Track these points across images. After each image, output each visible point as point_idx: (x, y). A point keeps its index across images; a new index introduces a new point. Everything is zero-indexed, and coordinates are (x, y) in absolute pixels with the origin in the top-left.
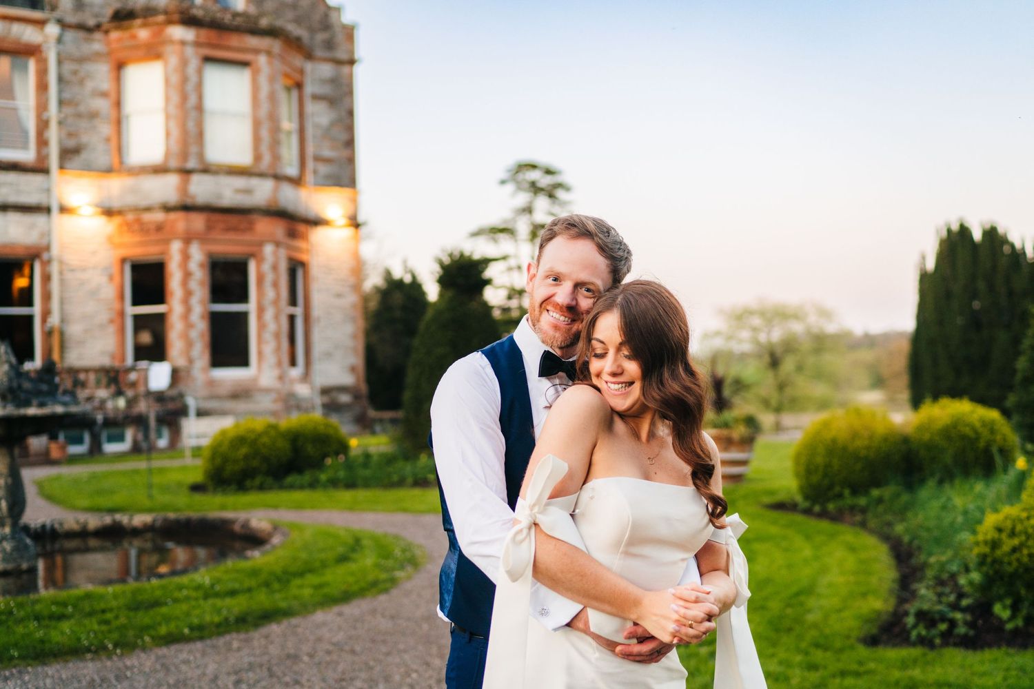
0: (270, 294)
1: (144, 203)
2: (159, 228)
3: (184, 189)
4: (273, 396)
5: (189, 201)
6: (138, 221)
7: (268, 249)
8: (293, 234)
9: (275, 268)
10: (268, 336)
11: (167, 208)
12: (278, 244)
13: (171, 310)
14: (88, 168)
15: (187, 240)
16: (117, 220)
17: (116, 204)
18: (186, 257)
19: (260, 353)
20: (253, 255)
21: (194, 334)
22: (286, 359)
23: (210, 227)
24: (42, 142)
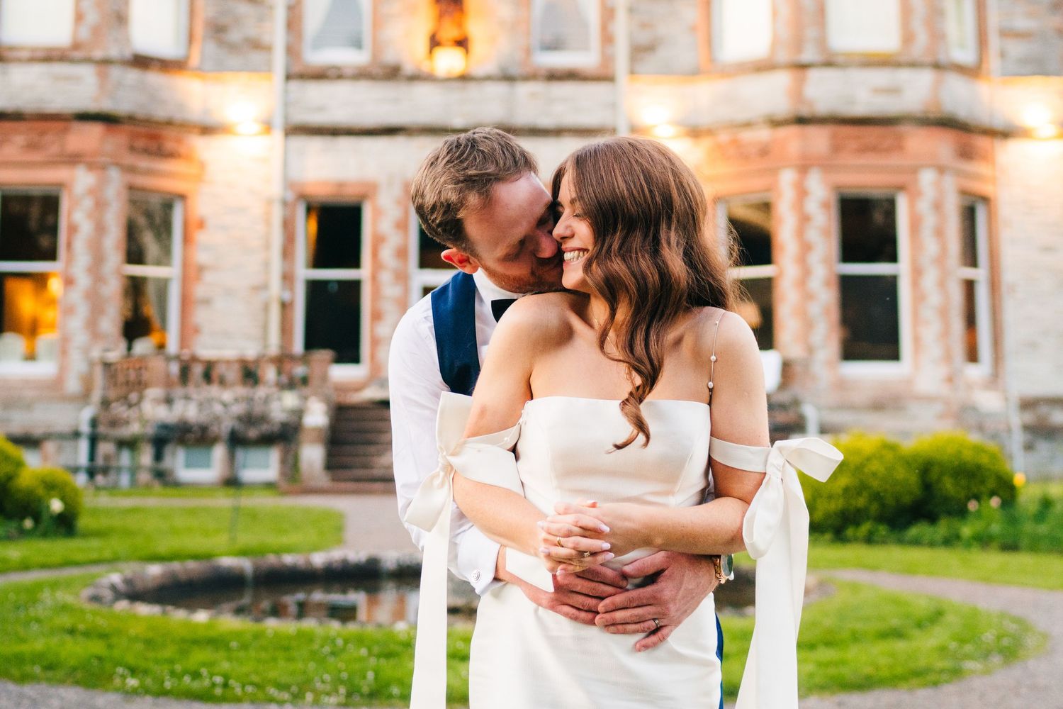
0: (931, 246)
1: (742, 116)
2: (764, 152)
3: (797, 93)
4: (938, 407)
5: (805, 111)
6: (735, 142)
7: (927, 178)
8: (966, 153)
9: (938, 206)
10: (928, 313)
11: (775, 123)
12: (941, 170)
13: (781, 274)
14: (667, 71)
15: (804, 168)
16: (706, 143)
17: (705, 120)
18: (802, 193)
19: (917, 340)
20: (901, 188)
21: (815, 309)
22: (959, 349)
23: (836, 148)
24: (607, 38)
